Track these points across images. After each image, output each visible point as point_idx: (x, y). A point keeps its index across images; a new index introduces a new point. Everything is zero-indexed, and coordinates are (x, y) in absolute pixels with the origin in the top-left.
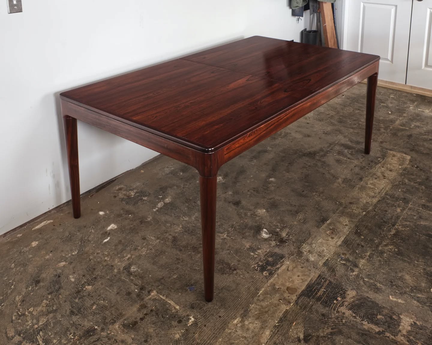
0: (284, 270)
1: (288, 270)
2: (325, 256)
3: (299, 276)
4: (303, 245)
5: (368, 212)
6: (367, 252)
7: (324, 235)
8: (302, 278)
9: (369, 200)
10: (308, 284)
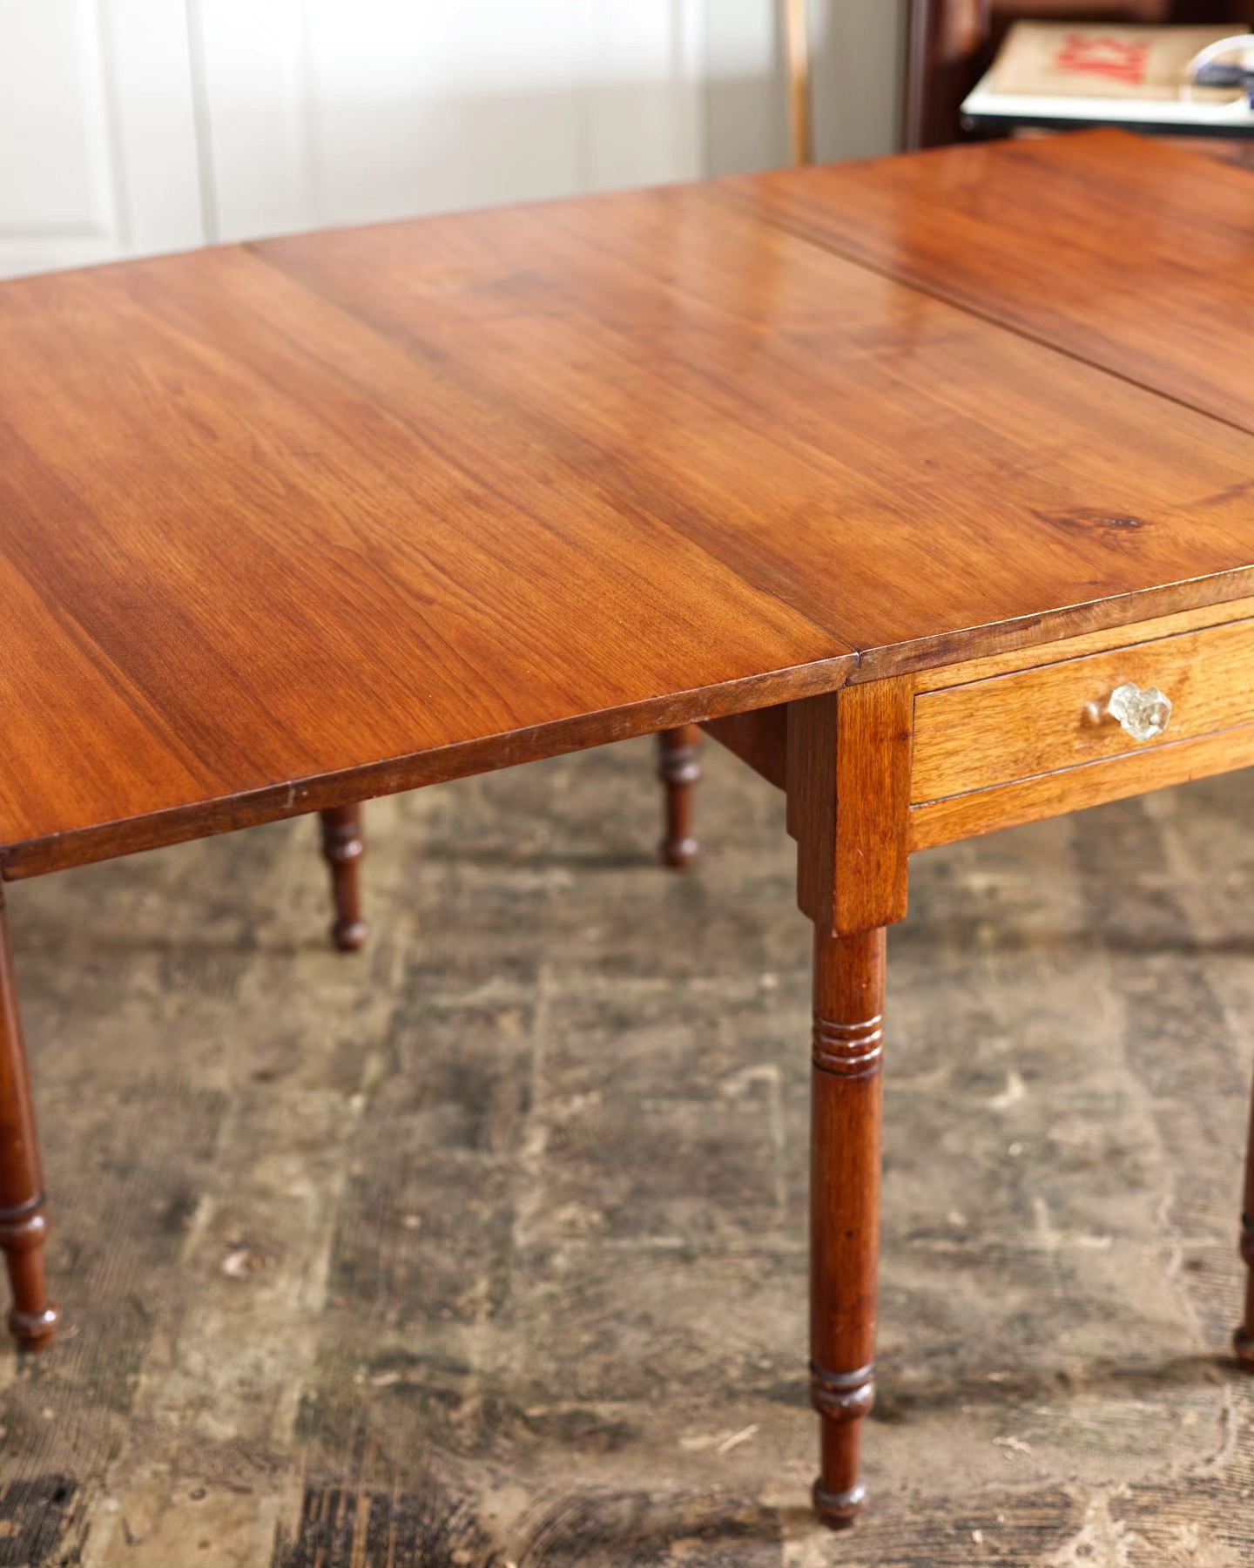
0: (111, 1548)
1: (129, 1539)
2: (279, 1388)
3: (204, 1545)
4: (136, 1385)
5: (374, 1091)
6: (472, 1284)
7: (217, 1291)
8: (230, 1543)
9: (348, 1030)
10: (275, 1558)
